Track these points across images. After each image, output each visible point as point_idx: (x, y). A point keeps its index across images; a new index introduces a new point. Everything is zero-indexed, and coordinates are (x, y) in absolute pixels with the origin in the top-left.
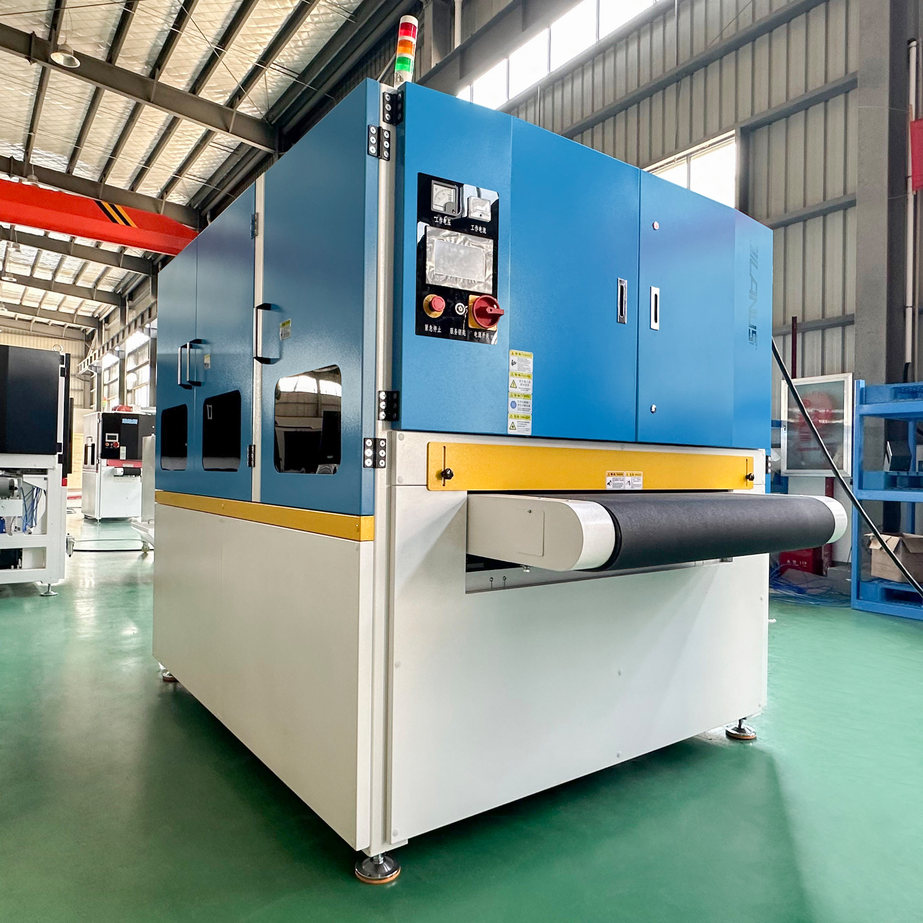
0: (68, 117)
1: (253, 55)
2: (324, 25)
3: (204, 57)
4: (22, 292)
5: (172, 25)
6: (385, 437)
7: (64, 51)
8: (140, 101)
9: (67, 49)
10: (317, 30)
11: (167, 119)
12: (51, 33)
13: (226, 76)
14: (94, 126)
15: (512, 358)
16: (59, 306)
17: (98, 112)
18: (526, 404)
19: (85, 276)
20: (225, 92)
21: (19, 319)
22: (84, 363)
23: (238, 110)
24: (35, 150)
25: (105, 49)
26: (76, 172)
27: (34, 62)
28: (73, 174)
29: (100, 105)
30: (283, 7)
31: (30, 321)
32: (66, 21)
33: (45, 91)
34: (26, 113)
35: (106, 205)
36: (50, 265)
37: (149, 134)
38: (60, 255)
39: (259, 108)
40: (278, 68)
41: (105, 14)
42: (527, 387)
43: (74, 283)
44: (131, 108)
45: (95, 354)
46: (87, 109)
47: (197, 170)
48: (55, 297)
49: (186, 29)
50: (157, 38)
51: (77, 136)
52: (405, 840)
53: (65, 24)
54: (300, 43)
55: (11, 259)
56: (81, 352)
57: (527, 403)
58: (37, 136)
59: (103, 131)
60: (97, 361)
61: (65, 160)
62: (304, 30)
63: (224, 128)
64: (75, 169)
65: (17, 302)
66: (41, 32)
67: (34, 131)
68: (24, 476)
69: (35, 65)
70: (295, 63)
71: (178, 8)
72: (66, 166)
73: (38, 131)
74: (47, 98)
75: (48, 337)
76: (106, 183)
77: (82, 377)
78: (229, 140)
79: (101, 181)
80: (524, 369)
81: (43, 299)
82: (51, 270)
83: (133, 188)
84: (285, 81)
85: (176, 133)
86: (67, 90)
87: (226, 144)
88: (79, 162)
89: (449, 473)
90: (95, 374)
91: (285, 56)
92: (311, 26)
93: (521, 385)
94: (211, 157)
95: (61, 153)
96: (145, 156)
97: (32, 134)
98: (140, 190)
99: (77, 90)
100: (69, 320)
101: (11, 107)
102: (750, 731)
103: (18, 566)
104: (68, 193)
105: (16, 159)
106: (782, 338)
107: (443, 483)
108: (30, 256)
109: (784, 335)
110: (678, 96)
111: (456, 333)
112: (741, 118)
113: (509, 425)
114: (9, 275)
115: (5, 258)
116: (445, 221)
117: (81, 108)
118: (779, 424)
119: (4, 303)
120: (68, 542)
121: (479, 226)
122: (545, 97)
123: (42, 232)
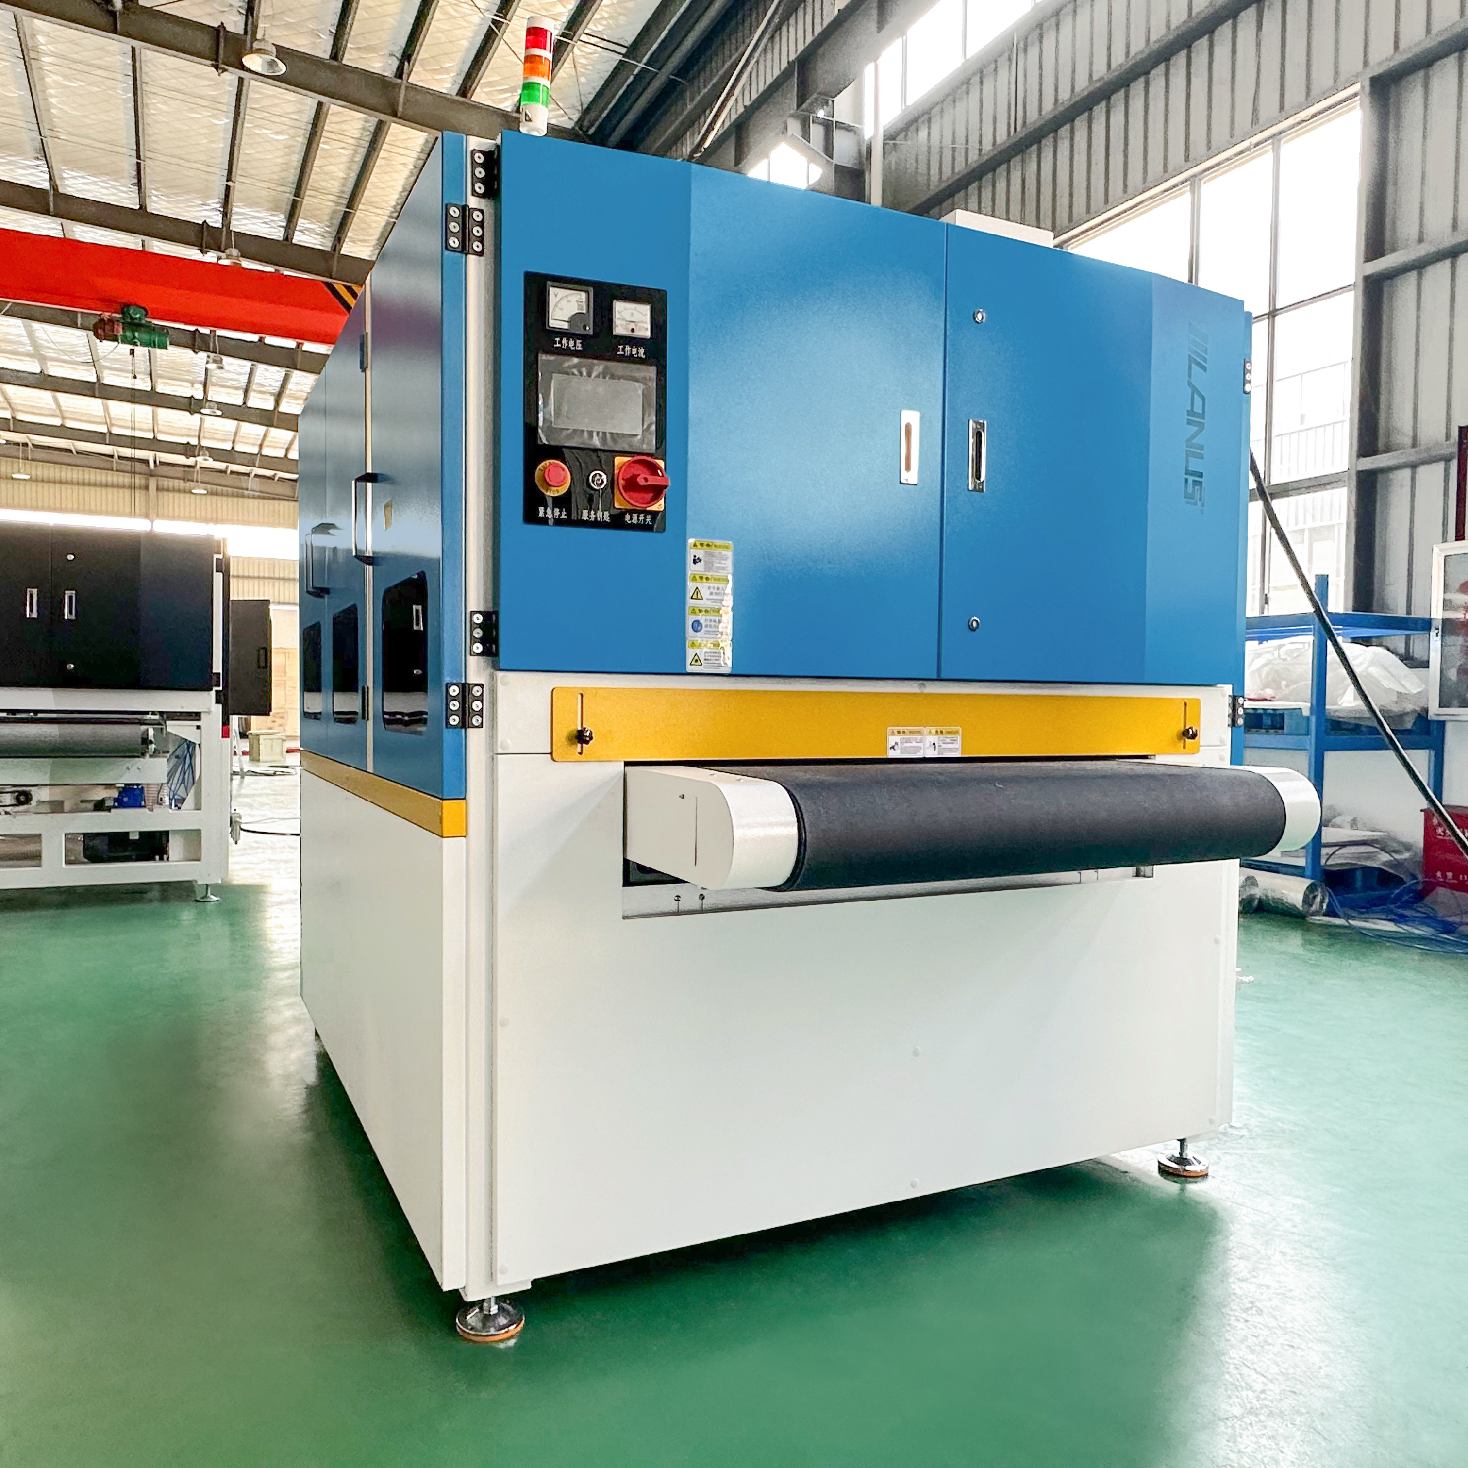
0: (279, 153)
4: (233, 430)
6: (482, 681)
7: (260, 51)
8: (383, 117)
9: (267, 47)
11: (424, 141)
12: (247, 24)
14: (319, 163)
15: (691, 553)
16: (287, 450)
17: (323, 140)
20: (512, 90)
21: (232, 473)
24: (237, 208)
25: (327, 38)
26: (298, 238)
27: (225, 70)
28: (294, 241)
31: (248, 475)
34: (220, 152)
35: (339, 286)
36: (270, 386)
37: (401, 167)
38: (283, 371)
39: (567, 110)
40: (593, 40)
44: (372, 129)
46: (308, 136)
48: (280, 436)
51: (296, 181)
52: (524, 1282)
53: (265, 7)
55: (214, 380)
58: (237, 186)
59: (331, 168)
61: (281, 219)
64: (296, 233)
65: (228, 446)
66: (235, 24)
67: (233, 178)
68: (168, 723)
69: (226, 76)
70: (621, 29)
72: (283, 230)
73: (239, 179)
74: (248, 125)
75: (274, 499)
76: (342, 252)
79: (335, 250)
80: (717, 570)
81: (263, 440)
82: (272, 394)
84: (608, 60)
86: (276, 110)
88: (301, 223)
89: (587, 734)
91: (603, 18)
93: (710, 594)
95: (275, 210)
97: (230, 183)
99: (289, 108)
101: (198, 144)
102: (1199, 1163)
103: (165, 857)
104: (287, 272)
105: (211, 224)
106: (1441, 465)
107: (579, 750)
108: (240, 374)
109: (1447, 460)
110: (1259, 27)
111: (592, 516)
112: (1373, 59)
113: (689, 658)
114: (211, 404)
115: (206, 379)
116: (572, 343)
117: (299, 136)
118: (1426, 625)
119: (208, 448)
120: (233, 823)
121: (631, 347)
122: (1025, 51)
123: (254, 338)
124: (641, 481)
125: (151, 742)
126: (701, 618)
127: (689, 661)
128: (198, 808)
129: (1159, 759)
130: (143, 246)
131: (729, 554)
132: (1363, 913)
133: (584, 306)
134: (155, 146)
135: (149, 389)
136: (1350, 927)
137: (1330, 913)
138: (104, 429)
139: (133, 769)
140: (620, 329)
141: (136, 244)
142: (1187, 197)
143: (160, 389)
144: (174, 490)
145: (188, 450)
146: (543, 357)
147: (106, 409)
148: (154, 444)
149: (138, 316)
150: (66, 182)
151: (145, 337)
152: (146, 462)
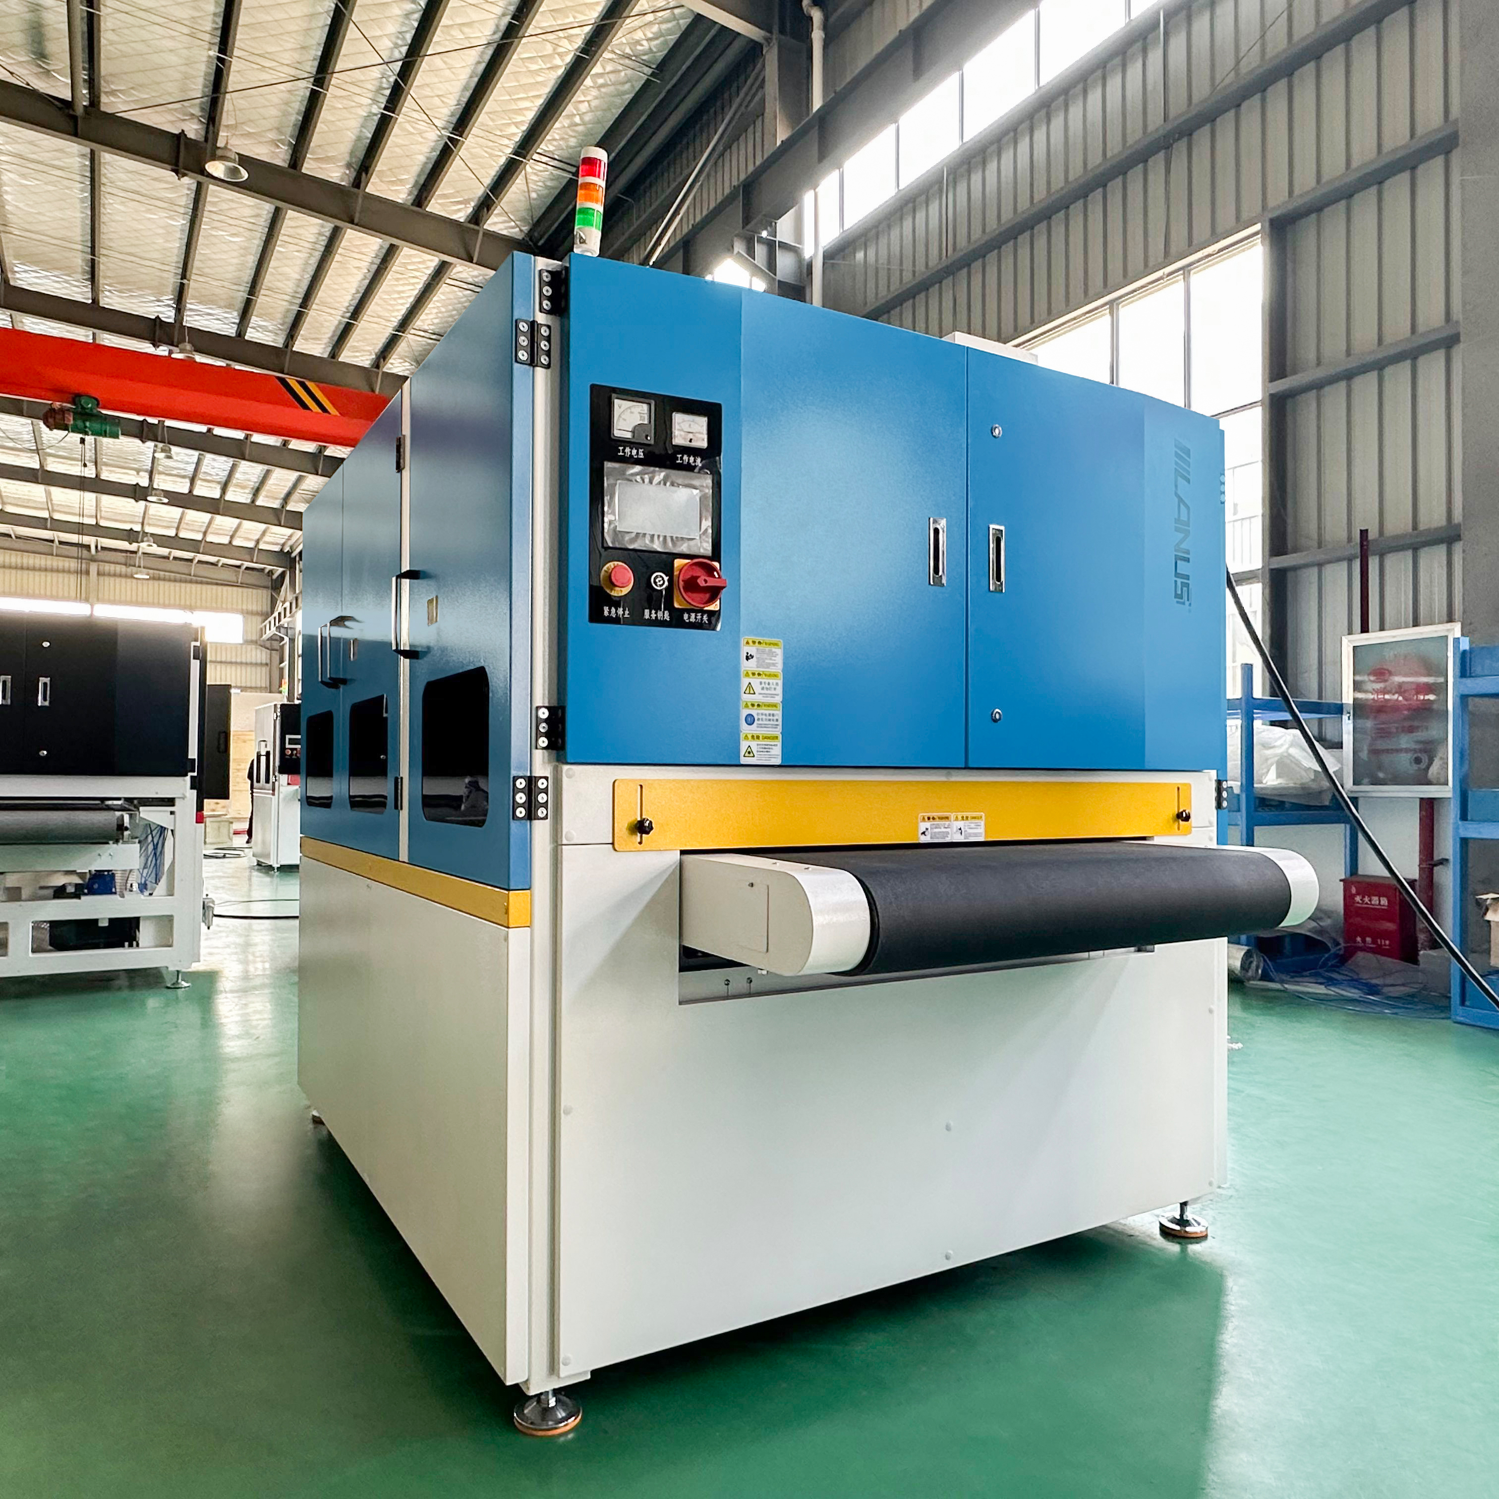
0: (235, 254)
1: (506, 142)
2: (612, 88)
3: (433, 150)
4: (179, 517)
5: (383, 106)
6: (547, 774)
7: (223, 158)
8: (339, 223)
9: (229, 154)
10: (603, 98)
11: (381, 247)
12: (207, 132)
13: (467, 176)
14: (274, 264)
15: (745, 650)
16: (232, 537)
17: (279, 243)
18: (771, 717)
19: (268, 491)
20: (466, 202)
21: (175, 558)
22: (270, 622)
23: (485, 227)
24: (190, 304)
25: (286, 148)
26: (251, 335)
27: (184, 175)
28: (246, 338)
29: (282, 232)
30: (549, 65)
31: (191, 561)
32: (228, 111)
33: (202, 216)
34: (176, 251)
35: (292, 382)
36: (217, 475)
37: (355, 271)
38: (231, 461)
39: (518, 223)
40: (544, 159)
41: (286, 95)
42: (773, 692)
43: (253, 501)
44: (328, 234)
45: (285, 609)
46: (264, 239)
47: (429, 322)
48: (226, 522)
49: (404, 109)
50: (362, 126)
51: (250, 281)
52: (585, 1373)
53: (227, 118)
54: (577, 119)
55: (161, 468)
56: (266, 608)
57: (773, 715)
58: (192, 284)
59: (287, 270)
60: (287, 619)
61: (234, 316)
62: (582, 98)
63: (465, 256)
64: (249, 330)
65: (172, 533)
66: (193, 130)
67: (188, 277)
68: (141, 808)
69: (186, 180)
70: (570, 151)
71: (392, 79)
72: (235, 326)
73: (193, 277)
74: (205, 227)
75: (217, 584)
76: (294, 349)
77: (268, 644)
78: (476, 273)
79: (287, 346)
80: (768, 666)
81: (208, 527)
82: (219, 483)
83: (334, 355)
84: (558, 178)
85: (394, 268)
86: (234, 214)
87: (470, 280)
88: (254, 320)
89: (647, 824)
90: (286, 639)
91: (555, 140)
92: (594, 92)
93: (763, 689)
94: (448, 302)
95: (226, 307)
96: (350, 305)
97: (185, 281)
98: (346, 356)
99: (247, 212)
100: (248, 557)
101: (154, 243)
102: (1199, 1224)
103: (135, 943)
104: (238, 367)
105: (163, 319)
106: (1345, 565)
107: (639, 840)
108: (188, 463)
109: (1350, 560)
110: (1168, 171)
111: (653, 616)
112: (1271, 203)
113: (743, 750)
114: (158, 492)
115: (152, 467)
116: (634, 452)
117: (254, 239)
118: (1339, 709)
119: (152, 535)
120: (206, 907)
121: (689, 456)
122: (955, 183)
123: (203, 428)
124: (701, 582)
125: (127, 829)
126: (754, 712)
127: (742, 752)
128: (171, 893)
129: (1157, 841)
130: (94, 338)
131: (779, 652)
132: (1292, 977)
133: (646, 417)
134: (111, 244)
135: (94, 476)
136: (1285, 991)
137: (1265, 977)
138: (45, 514)
139: (105, 856)
140: (679, 439)
141: (87, 336)
142: (1108, 318)
143: (104, 476)
144: (115, 575)
145: (131, 536)
146: (608, 465)
147: (48, 494)
148: (97, 530)
149: (90, 406)
150: (18, 276)
151: (97, 426)
152: (88, 547)
